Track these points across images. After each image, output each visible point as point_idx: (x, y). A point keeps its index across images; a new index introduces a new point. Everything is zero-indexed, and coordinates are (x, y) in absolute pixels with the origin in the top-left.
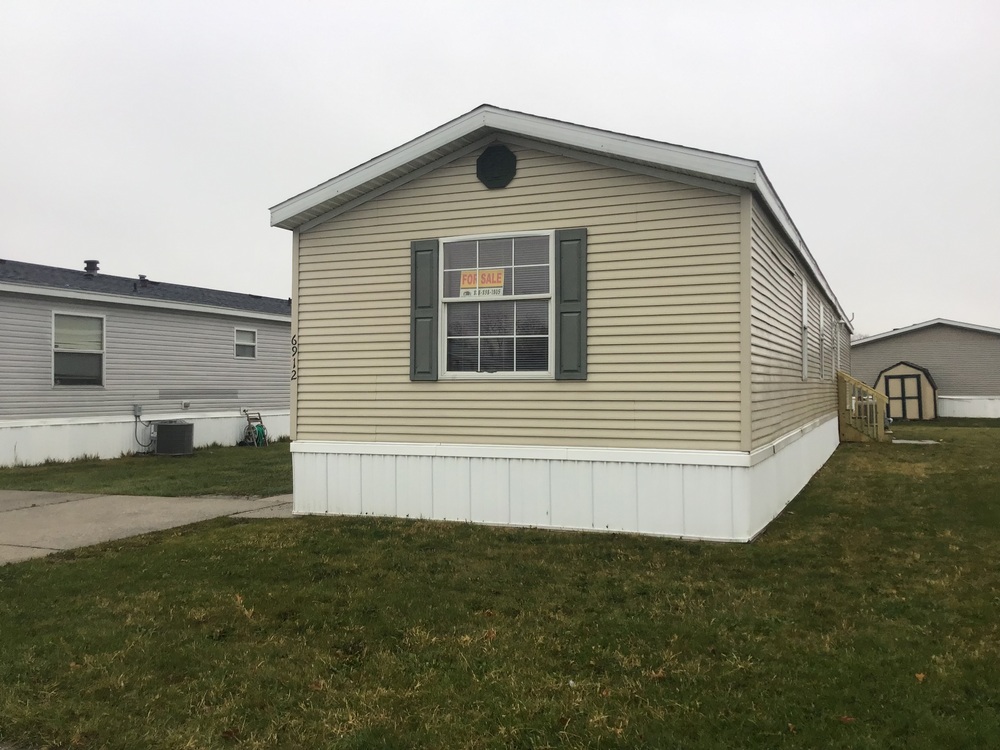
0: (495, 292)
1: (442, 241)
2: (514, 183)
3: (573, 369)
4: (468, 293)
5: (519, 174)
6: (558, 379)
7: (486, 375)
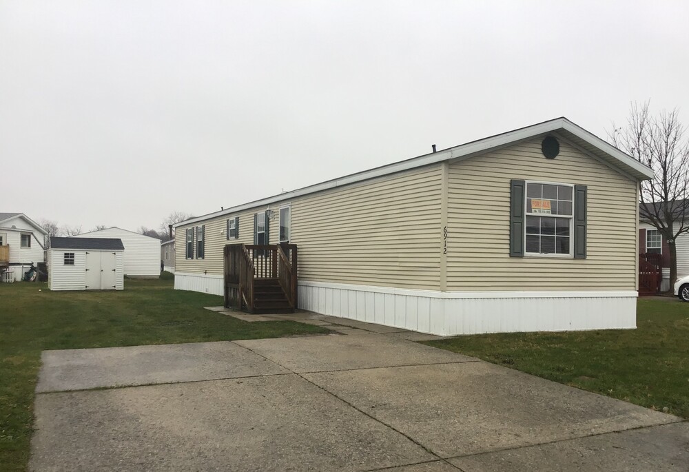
0: (547, 212)
1: (527, 182)
2: (557, 157)
3: (581, 254)
4: (536, 211)
5: (560, 153)
6: (575, 258)
7: (543, 255)
